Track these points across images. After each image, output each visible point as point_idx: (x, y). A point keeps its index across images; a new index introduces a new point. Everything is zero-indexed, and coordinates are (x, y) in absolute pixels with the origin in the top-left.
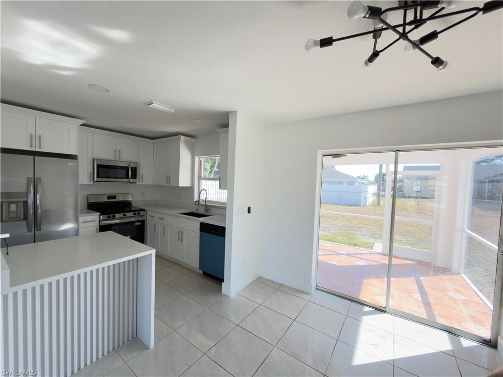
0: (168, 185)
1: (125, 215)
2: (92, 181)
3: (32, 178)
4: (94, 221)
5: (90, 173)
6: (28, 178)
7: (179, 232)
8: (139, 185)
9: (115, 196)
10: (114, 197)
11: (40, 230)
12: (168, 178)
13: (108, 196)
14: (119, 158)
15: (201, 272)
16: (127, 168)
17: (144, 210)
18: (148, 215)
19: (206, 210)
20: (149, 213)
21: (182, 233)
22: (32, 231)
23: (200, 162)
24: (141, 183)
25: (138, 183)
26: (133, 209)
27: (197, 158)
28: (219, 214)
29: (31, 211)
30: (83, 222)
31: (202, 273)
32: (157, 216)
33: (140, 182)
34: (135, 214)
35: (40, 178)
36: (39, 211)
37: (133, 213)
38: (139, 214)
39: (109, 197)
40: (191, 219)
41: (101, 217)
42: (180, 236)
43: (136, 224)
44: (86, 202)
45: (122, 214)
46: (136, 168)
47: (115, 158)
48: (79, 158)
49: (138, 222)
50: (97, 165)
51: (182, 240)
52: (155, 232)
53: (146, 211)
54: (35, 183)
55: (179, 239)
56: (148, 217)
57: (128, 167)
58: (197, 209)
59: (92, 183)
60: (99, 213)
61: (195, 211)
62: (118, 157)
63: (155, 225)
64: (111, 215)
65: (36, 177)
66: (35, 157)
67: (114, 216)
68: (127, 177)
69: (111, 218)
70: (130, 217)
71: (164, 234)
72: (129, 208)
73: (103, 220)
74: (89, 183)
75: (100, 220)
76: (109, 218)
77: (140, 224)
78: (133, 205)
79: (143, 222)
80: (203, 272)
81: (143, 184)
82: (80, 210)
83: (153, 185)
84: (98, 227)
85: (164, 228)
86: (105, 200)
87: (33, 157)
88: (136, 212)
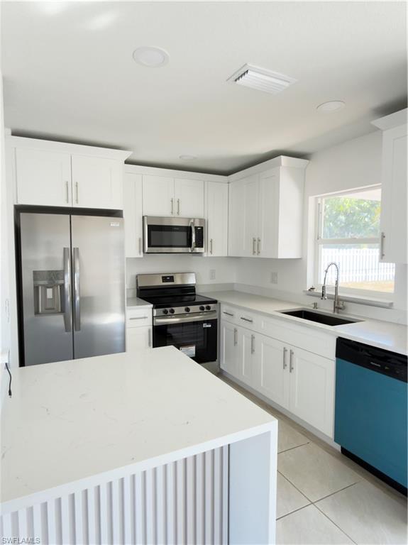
0: (256, 256)
1: (188, 310)
2: (142, 253)
3: (68, 248)
4: (145, 318)
5: (140, 240)
6: (64, 249)
7: (285, 350)
8: (207, 257)
9: (173, 277)
10: (172, 279)
11: (80, 330)
12: (256, 243)
13: (163, 277)
14: (178, 213)
15: (338, 447)
16: (188, 229)
17: (215, 302)
18: (222, 312)
19: (337, 308)
20: (224, 308)
21: (292, 353)
22: (70, 331)
23: (318, 206)
24: (210, 255)
25: (205, 255)
26: (198, 300)
27: (311, 199)
28: (372, 319)
29: (69, 299)
30: (131, 319)
31: (340, 450)
32: (238, 314)
33: (209, 253)
34: (202, 309)
35: (78, 248)
36: (78, 299)
37: (198, 307)
38: (208, 308)
39: (165, 279)
40: (315, 328)
41: (155, 310)
42: (288, 359)
43: (205, 325)
44: (135, 286)
45: (183, 308)
46: (202, 228)
47: (172, 213)
48: (124, 214)
49: (208, 322)
50: (148, 226)
51: (291, 369)
52: (235, 343)
53: (220, 304)
54: (71, 255)
55: (285, 365)
56: (223, 316)
57: (191, 228)
58: (315, 305)
59: (142, 255)
60: (152, 306)
61: (310, 308)
62: (175, 210)
63: (236, 331)
64: (168, 309)
65: (73, 247)
66: (72, 216)
67: (172, 311)
68: (189, 245)
69: (169, 313)
70: (195, 314)
71: (253, 351)
72: (193, 297)
73: (158, 317)
74: (139, 256)
75: (153, 317)
76: (165, 315)
77: (210, 326)
78: (198, 291)
79: (214, 323)
80: (342, 449)
81: (212, 255)
82: (127, 299)
83: (228, 257)
84: (151, 328)
85: (253, 338)
86: (159, 283)
87: (69, 216)
88: (205, 306)
